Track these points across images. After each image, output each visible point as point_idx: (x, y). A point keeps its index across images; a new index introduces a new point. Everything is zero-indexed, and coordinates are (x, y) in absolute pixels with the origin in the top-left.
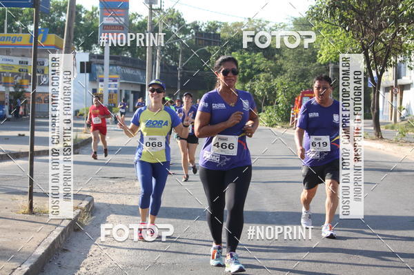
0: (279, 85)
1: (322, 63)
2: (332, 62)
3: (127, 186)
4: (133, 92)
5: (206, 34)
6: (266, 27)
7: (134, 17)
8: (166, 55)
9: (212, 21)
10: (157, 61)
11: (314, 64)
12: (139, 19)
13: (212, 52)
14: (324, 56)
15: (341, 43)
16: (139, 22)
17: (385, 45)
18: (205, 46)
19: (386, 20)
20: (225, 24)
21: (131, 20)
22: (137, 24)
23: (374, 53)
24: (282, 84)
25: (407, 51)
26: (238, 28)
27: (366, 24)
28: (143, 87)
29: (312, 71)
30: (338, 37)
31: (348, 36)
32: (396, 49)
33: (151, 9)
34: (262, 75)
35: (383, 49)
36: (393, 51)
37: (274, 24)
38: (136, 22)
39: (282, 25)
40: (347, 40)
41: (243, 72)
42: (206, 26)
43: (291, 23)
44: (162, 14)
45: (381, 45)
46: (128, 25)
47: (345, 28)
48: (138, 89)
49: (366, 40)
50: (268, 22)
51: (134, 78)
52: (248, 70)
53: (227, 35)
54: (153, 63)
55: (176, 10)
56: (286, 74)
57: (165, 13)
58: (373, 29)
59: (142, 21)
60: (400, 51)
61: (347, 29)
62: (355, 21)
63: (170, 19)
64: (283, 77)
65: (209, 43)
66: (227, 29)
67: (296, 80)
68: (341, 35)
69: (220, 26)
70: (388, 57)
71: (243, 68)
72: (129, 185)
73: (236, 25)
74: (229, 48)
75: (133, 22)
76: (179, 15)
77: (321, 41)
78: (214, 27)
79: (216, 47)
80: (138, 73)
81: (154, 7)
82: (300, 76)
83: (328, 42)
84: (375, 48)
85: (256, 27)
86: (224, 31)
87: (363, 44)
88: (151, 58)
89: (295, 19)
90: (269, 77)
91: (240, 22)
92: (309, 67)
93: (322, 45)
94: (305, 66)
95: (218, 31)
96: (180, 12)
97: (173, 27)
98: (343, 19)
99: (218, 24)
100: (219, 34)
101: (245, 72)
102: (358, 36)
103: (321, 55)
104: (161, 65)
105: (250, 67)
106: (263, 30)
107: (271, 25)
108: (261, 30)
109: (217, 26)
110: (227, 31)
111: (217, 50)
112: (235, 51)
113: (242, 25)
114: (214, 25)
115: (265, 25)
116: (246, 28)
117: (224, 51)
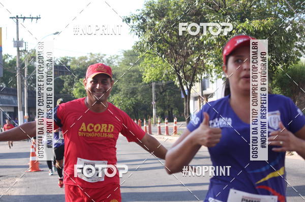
0: (115, 101)
1: (146, 82)
2: (154, 81)
3: (10, 182)
4: (8, 113)
5: (59, 66)
6: (104, 59)
7: (6, 57)
8: (31, 84)
9: (64, 57)
10: (25, 89)
11: (141, 84)
12: (10, 59)
13: (65, 80)
14: (147, 77)
15: (159, 67)
16: (10, 61)
17: (192, 67)
18: (60, 75)
19: (191, 49)
20: (74, 58)
21: (4, 60)
22: (8, 62)
23: (184, 73)
24: (118, 100)
25: (209, 70)
26: (83, 60)
27: (177, 53)
28: (16, 108)
29: (140, 89)
30: (158, 62)
31: (164, 61)
32: (200, 69)
33: (19, 51)
35: (190, 69)
36: (198, 71)
37: (110, 57)
38: (7, 61)
39: (115, 56)
40: (164, 65)
42: (60, 61)
43: (122, 54)
44: (26, 54)
45: (189, 67)
46: (2, 64)
47: (161, 56)
48: (12, 110)
49: (178, 64)
50: (105, 55)
51: (9, 102)
53: (75, 67)
54: (22, 90)
56: (120, 92)
57: (29, 53)
58: (183, 56)
59: (12, 59)
60: (203, 70)
61: (163, 56)
62: (169, 51)
63: (32, 57)
64: (118, 94)
65: (63, 73)
66: (75, 62)
67: (128, 96)
68: (159, 60)
69: (70, 60)
70: (194, 75)
72: (12, 181)
73: (81, 59)
74: (77, 76)
75: (6, 61)
77: (145, 66)
78: (65, 61)
79: (67, 76)
80: (11, 98)
81: (20, 49)
82: (131, 93)
83: (150, 66)
84: (185, 69)
85: (96, 59)
86: (72, 64)
87: (175, 67)
88: (20, 87)
89: (125, 51)
91: (84, 56)
92: (137, 86)
93: (146, 69)
94: (134, 85)
95: (69, 64)
98: (159, 49)
99: (68, 59)
100: (70, 67)
102: (171, 61)
103: (145, 77)
104: (28, 92)
106: (102, 61)
107: (107, 57)
108: (100, 61)
109: (68, 60)
110: (75, 63)
111: (68, 78)
112: (82, 78)
113: (86, 58)
114: (65, 59)
115: (103, 57)
116: (88, 60)
117: (74, 79)
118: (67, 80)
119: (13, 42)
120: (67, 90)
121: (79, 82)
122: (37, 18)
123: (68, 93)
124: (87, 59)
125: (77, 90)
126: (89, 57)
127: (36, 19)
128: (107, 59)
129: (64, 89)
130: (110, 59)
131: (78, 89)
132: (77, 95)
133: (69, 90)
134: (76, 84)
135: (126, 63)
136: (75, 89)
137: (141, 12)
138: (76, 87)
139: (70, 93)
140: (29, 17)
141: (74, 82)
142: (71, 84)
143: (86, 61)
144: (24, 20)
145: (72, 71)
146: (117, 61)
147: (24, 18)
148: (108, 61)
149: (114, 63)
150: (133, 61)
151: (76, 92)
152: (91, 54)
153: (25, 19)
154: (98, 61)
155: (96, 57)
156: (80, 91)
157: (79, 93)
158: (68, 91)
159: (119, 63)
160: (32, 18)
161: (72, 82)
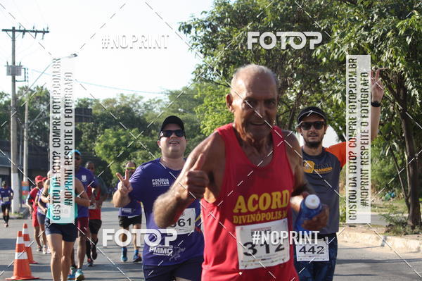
6: (140, 103)
8: (35, 136)
9: (83, 98)
10: (25, 142)
11: (193, 140)
12: (6, 99)
13: (83, 130)
16: (6, 102)
20: (97, 101)
26: (111, 104)
28: (8, 170)
33: (14, 81)
34: (139, 153)
39: (156, 100)
41: (118, 151)
42: (76, 103)
43: (167, 97)
48: (6, 173)
50: (141, 98)
52: (123, 148)
53: (99, 112)
55: (44, 88)
57: (33, 92)
63: (38, 97)
65: (80, 120)
66: (99, 106)
69: (91, 104)
71: (118, 146)
73: (108, 102)
74: (101, 125)
76: (47, 93)
78: (84, 104)
79: (87, 125)
85: (130, 103)
86: (96, 108)
89: (171, 92)
90: (146, 155)
91: (112, 98)
96: (48, 89)
97: (42, 106)
99: (89, 101)
101: (121, 149)
104: (30, 147)
105: (126, 144)
106: (137, 105)
107: (145, 100)
108: (134, 106)
109: (88, 103)
110: (99, 108)
111: (89, 127)
112: (108, 128)
113: (114, 101)
114: (85, 102)
115: (139, 101)
116: (118, 104)
117: (96, 129)
118: (87, 131)
119: (6, 68)
120: (86, 145)
121: (103, 133)
122: (44, 32)
123: (88, 150)
124: (115, 103)
125: (100, 145)
126: (119, 101)
127: (42, 34)
128: (145, 104)
129: (82, 144)
130: (149, 103)
131: (103, 144)
132: (100, 152)
133: (89, 145)
134: (100, 137)
135: (172, 110)
136: (97, 144)
137: (208, 15)
138: (99, 141)
139: (91, 150)
140: (32, 30)
141: (96, 134)
142: (92, 137)
143: (115, 106)
144: (24, 34)
145: (95, 117)
146: (158, 106)
147: (24, 31)
148: (146, 107)
149: (155, 109)
150: (182, 106)
151: (99, 149)
152: (122, 95)
153: (26, 33)
154: (131, 106)
155: (129, 100)
156: (106, 147)
157: (104, 150)
158: (87, 148)
159: (162, 109)
160: (37, 32)
161: (93, 133)
